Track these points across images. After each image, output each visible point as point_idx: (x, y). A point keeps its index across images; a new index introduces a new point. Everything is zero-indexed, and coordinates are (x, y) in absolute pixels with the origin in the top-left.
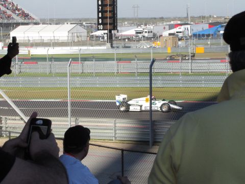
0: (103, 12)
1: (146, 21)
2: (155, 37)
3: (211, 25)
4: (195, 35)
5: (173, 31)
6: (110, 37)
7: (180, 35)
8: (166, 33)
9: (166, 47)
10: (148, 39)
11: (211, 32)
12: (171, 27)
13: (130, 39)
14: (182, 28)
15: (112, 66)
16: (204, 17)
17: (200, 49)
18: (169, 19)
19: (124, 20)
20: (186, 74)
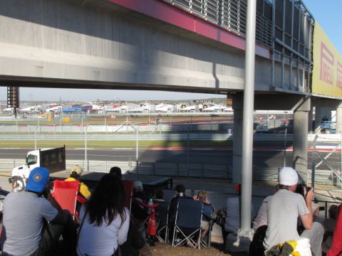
0: (11, 97)
1: (37, 103)
2: (42, 112)
3: (74, 106)
4: (64, 112)
5: (52, 109)
6: (15, 112)
7: (56, 111)
8: (48, 110)
9: (48, 118)
10: (38, 113)
11: (73, 110)
12: (51, 107)
13: (27, 113)
14: (57, 108)
15: (15, 128)
16: (70, 102)
17: (67, 119)
18: (50, 102)
19: (24, 102)
20: (58, 133)
